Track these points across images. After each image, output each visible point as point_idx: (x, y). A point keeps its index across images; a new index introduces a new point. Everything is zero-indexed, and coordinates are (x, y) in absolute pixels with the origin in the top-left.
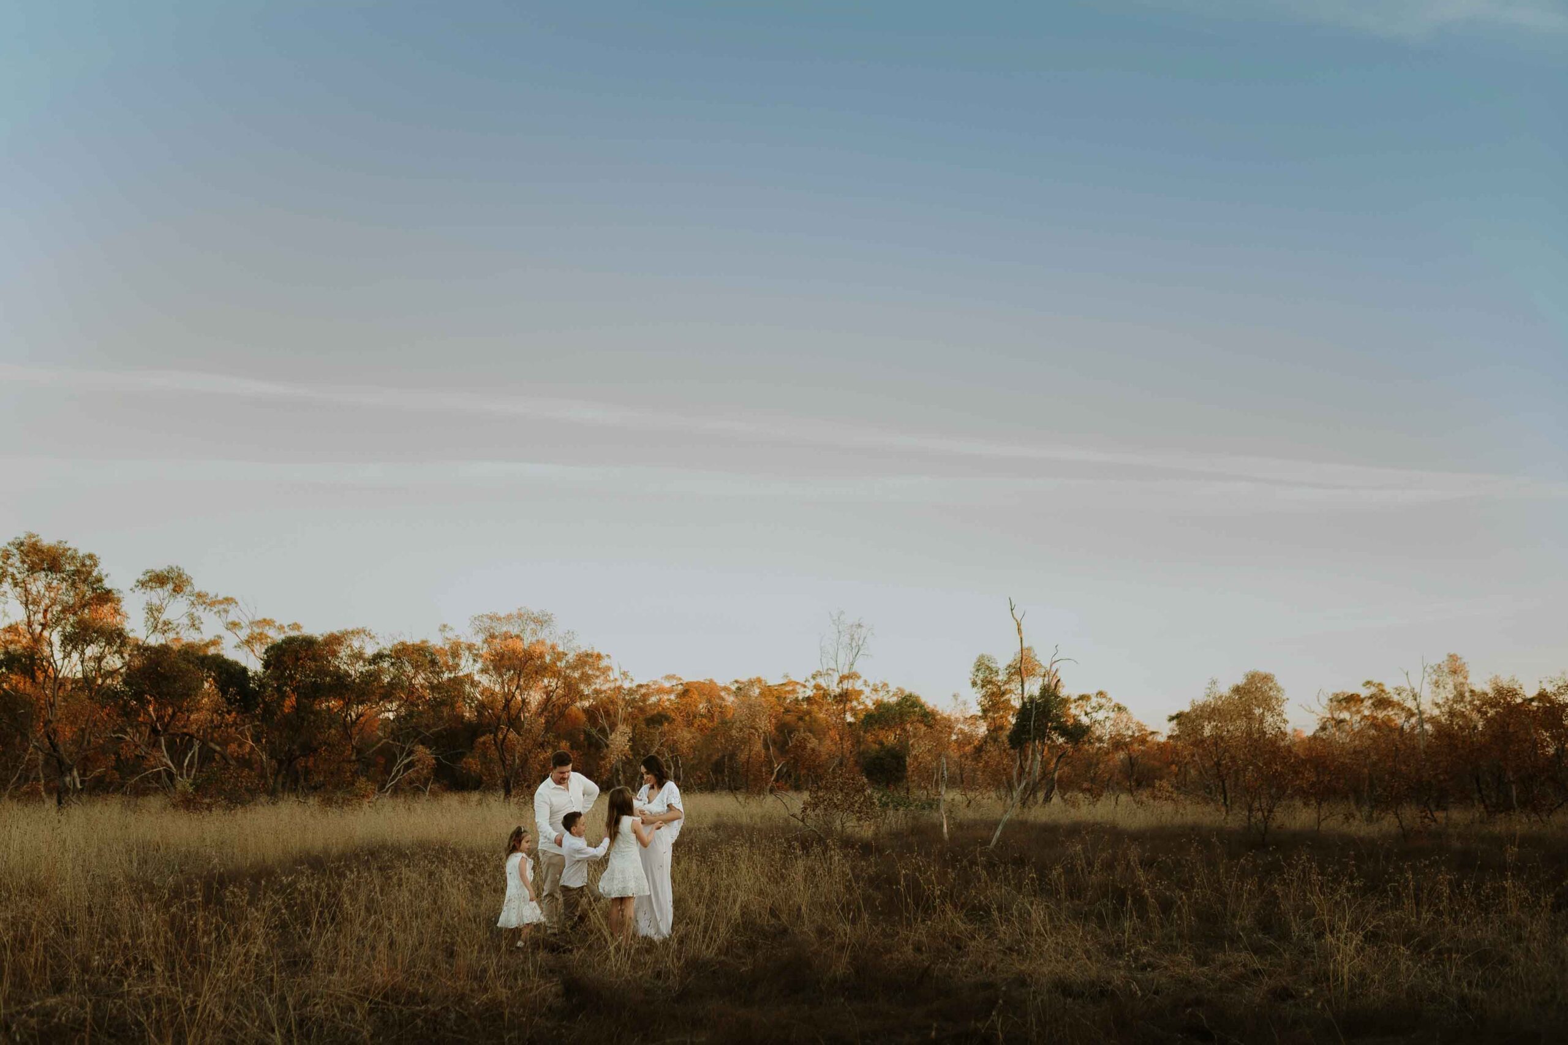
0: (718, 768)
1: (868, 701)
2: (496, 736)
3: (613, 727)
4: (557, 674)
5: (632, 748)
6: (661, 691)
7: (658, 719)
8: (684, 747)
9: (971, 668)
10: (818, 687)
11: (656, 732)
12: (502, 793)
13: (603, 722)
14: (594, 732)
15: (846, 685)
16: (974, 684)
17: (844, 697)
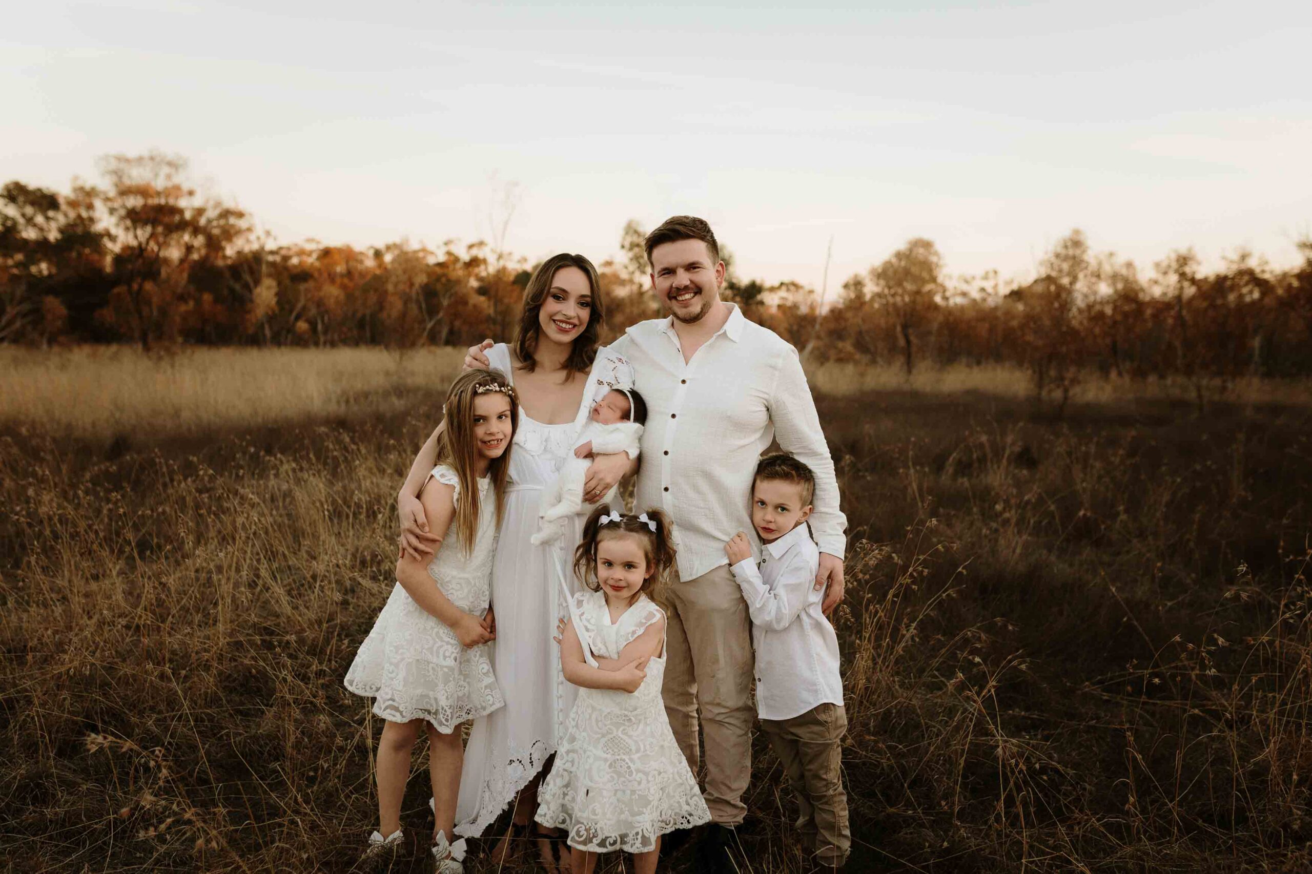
0: (361, 324)
1: (491, 268)
2: (130, 286)
3: (257, 282)
4: (196, 230)
5: (278, 303)
6: (302, 253)
7: (302, 276)
8: (331, 303)
9: (621, 232)
10: (449, 253)
11: (302, 287)
12: (140, 347)
13: (248, 278)
14: (237, 287)
15: (475, 252)
16: (623, 247)
17: (474, 262)
